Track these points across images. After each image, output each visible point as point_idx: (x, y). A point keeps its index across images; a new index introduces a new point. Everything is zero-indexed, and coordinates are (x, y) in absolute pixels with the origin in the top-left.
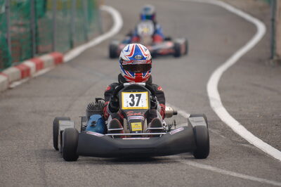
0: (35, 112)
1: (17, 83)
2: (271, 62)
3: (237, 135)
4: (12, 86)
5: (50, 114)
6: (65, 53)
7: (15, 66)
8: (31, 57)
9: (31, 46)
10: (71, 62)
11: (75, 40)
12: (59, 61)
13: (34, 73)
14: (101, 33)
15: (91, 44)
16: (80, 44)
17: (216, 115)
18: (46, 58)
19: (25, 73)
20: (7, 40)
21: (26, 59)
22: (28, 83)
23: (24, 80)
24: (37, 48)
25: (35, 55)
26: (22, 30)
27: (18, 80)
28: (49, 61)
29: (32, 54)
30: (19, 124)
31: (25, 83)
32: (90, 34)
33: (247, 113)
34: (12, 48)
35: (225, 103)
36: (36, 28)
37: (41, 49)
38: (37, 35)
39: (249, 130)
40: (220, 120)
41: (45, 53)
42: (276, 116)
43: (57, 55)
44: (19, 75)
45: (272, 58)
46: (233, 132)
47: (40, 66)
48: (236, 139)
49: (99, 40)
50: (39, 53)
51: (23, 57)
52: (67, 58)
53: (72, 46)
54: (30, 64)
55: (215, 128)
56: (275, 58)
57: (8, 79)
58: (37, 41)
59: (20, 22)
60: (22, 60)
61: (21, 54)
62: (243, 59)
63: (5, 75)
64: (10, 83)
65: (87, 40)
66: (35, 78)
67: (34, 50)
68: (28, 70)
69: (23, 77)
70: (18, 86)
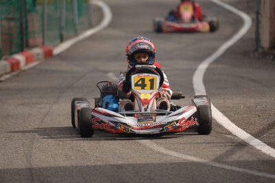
1: (7, 76)
2: (256, 54)
3: (220, 126)
4: (2, 79)
5: (39, 106)
6: (56, 46)
7: (5, 59)
8: (21, 50)
9: (22, 39)
10: (61, 56)
11: (64, 33)
12: (49, 54)
13: (24, 67)
14: (91, 27)
15: (81, 37)
16: (69, 38)
18: (37, 51)
19: (15, 66)
21: (16, 52)
22: (18, 75)
23: (14, 73)
24: (27, 42)
25: (26, 49)
26: (12, 24)
27: (7, 73)
28: (38, 54)
29: (23, 46)
30: (8, 116)
31: (14, 76)
32: (78, 27)
33: (232, 105)
36: (26, 22)
37: (31, 42)
38: (27, 28)
39: (233, 121)
41: (35, 46)
42: (258, 107)
44: (9, 69)
45: (257, 50)
46: (217, 123)
47: (30, 59)
48: (220, 130)
49: (89, 33)
50: (29, 46)
51: (13, 50)
52: (57, 51)
53: (62, 39)
54: (20, 57)
56: (260, 50)
58: (27, 35)
59: (9, 16)
60: (12, 53)
61: (11, 48)
62: (229, 51)
64: (1, 76)
65: (76, 34)
66: (24, 71)
67: (25, 44)
68: (18, 63)
69: (12, 70)
70: (8, 78)
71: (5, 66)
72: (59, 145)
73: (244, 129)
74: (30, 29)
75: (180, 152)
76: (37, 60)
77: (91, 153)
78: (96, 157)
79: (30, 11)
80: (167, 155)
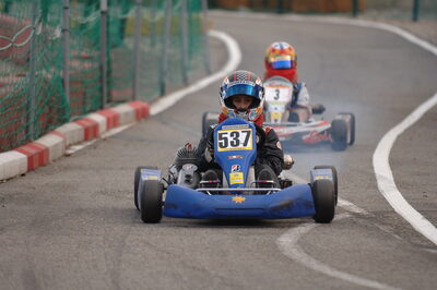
0: (104, 193)
1: (78, 148)
3: (419, 235)
4: (70, 152)
6: (154, 101)
7: (75, 121)
8: (100, 108)
9: (101, 90)
10: (160, 115)
11: (167, 82)
12: (142, 114)
13: (104, 133)
14: (209, 73)
15: (192, 89)
16: (177, 89)
17: (387, 203)
18: (123, 109)
19: (91, 132)
20: (63, 81)
21: (93, 111)
22: (94, 147)
23: (89, 143)
24: (109, 94)
25: (106, 105)
26: (87, 65)
27: (79, 143)
28: (126, 114)
29: (103, 101)
30: (82, 210)
31: (89, 147)
32: (190, 74)
34: (72, 93)
35: (401, 185)
36: (109, 63)
37: (115, 95)
38: (109, 73)
40: (393, 211)
41: (122, 101)
43: (140, 104)
44: (81, 136)
46: (413, 229)
47: (113, 122)
48: (418, 242)
49: (205, 82)
50: (112, 101)
51: (88, 108)
52: (155, 110)
53: (163, 93)
54: (98, 118)
55: (386, 224)
57: (64, 141)
58: (108, 83)
59: (83, 53)
60: (86, 112)
61: (84, 103)
62: (427, 115)
63: (59, 134)
64: (67, 147)
65: (186, 83)
66: (105, 139)
67: (105, 98)
68: (95, 127)
69: (87, 138)
70: (80, 151)
71: (72, 132)
72: (162, 258)
74: (114, 74)
75: (355, 274)
76: (125, 123)
77: (213, 272)
78: (222, 278)
79: (114, 46)
80: (334, 278)
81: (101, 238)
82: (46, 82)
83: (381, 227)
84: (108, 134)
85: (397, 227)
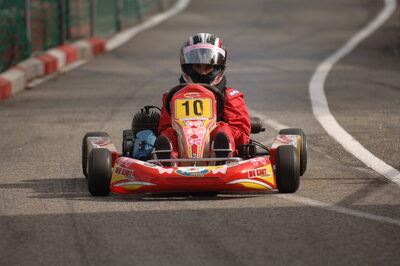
1: (39, 81)
3: (349, 155)
4: (31, 85)
5: (85, 125)
6: (110, 37)
7: (36, 57)
8: (59, 43)
9: (60, 28)
10: (118, 53)
11: (123, 19)
12: (99, 49)
13: (61, 65)
14: (161, 10)
15: (147, 24)
16: (128, 26)
17: (321, 127)
18: (83, 45)
19: (50, 66)
20: (24, 20)
21: (53, 47)
22: (54, 80)
23: (49, 77)
24: (68, 31)
25: (66, 42)
26: (47, 5)
27: (38, 77)
28: (84, 50)
29: (62, 38)
30: (40, 138)
31: (50, 81)
32: (143, 11)
33: (366, 124)
34: (33, 30)
37: (74, 31)
38: (68, 12)
39: (367, 147)
40: (326, 134)
41: (79, 38)
44: (41, 70)
46: (344, 150)
47: (72, 56)
48: (348, 161)
49: (158, 19)
50: (70, 38)
51: (49, 43)
52: (111, 45)
53: (119, 28)
54: (58, 54)
55: (318, 145)
57: (26, 75)
58: (67, 21)
60: (46, 48)
61: (44, 40)
62: (363, 46)
63: (21, 69)
64: (29, 81)
65: (140, 20)
66: (64, 74)
67: (65, 34)
68: (54, 62)
69: (47, 72)
70: (41, 84)
71: (36, 67)
73: (383, 159)
74: (73, 13)
76: (83, 57)
81: (58, 164)
82: (9, 20)
83: (314, 149)
84: (67, 69)
85: (329, 148)
